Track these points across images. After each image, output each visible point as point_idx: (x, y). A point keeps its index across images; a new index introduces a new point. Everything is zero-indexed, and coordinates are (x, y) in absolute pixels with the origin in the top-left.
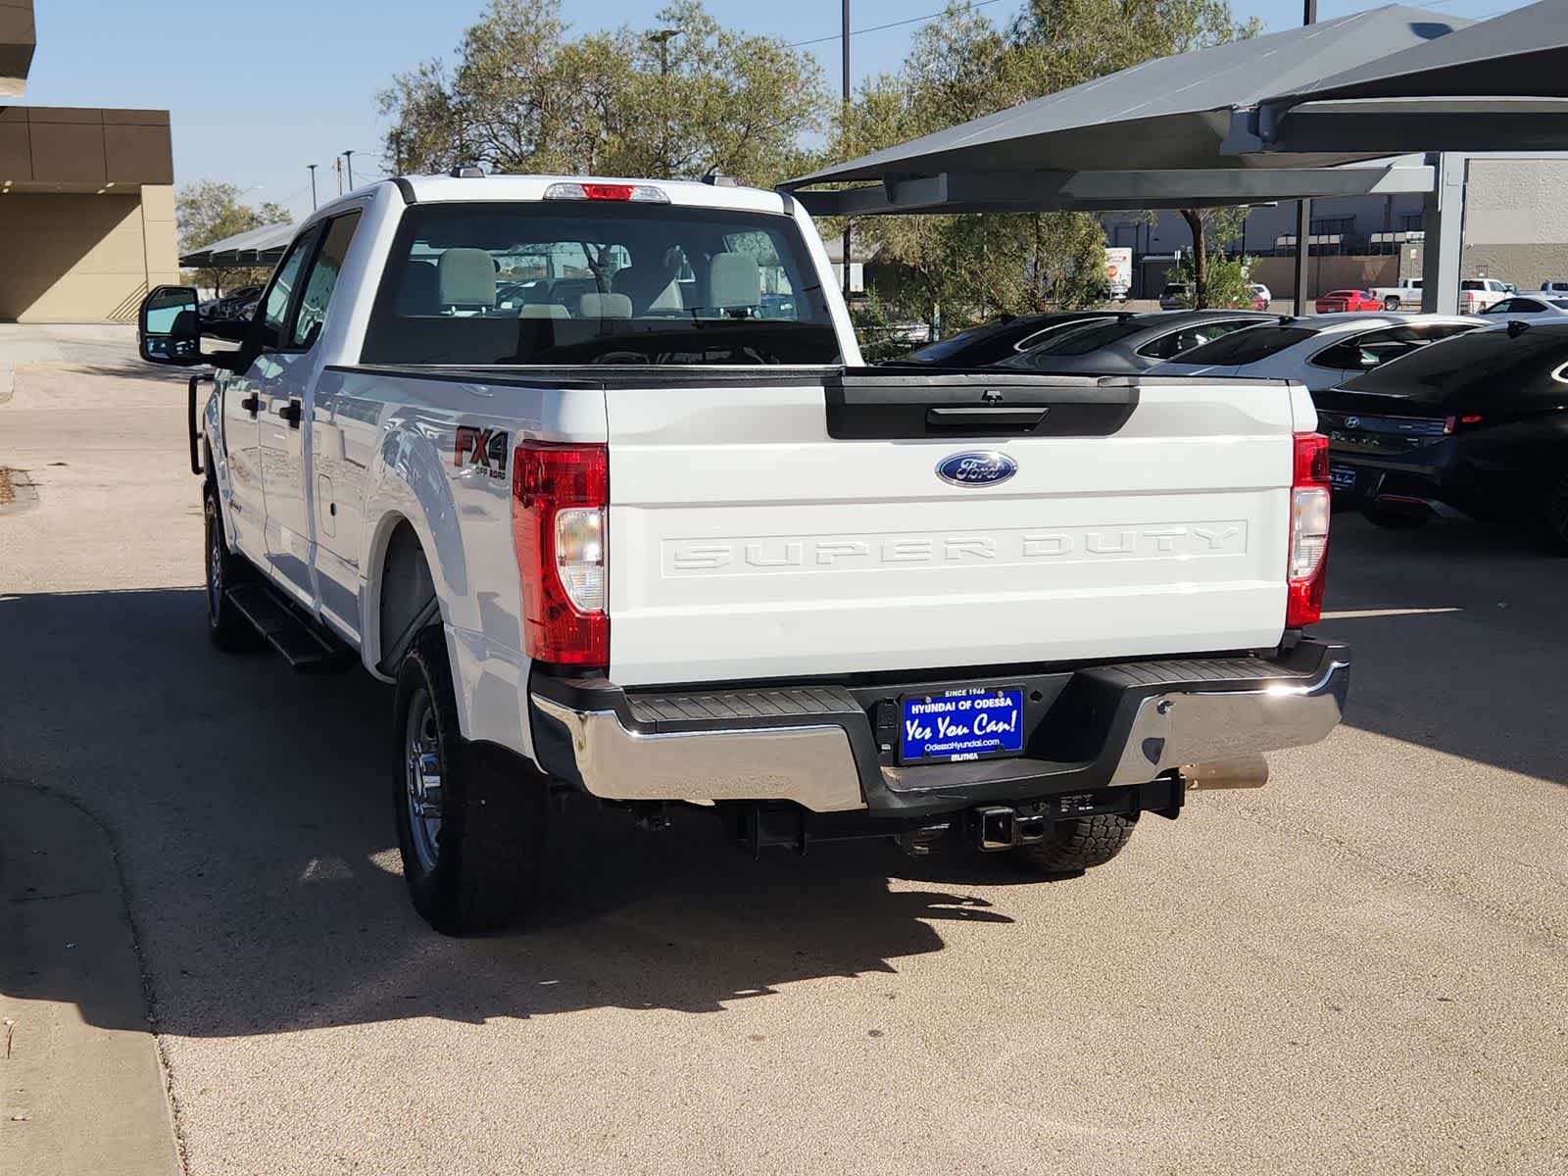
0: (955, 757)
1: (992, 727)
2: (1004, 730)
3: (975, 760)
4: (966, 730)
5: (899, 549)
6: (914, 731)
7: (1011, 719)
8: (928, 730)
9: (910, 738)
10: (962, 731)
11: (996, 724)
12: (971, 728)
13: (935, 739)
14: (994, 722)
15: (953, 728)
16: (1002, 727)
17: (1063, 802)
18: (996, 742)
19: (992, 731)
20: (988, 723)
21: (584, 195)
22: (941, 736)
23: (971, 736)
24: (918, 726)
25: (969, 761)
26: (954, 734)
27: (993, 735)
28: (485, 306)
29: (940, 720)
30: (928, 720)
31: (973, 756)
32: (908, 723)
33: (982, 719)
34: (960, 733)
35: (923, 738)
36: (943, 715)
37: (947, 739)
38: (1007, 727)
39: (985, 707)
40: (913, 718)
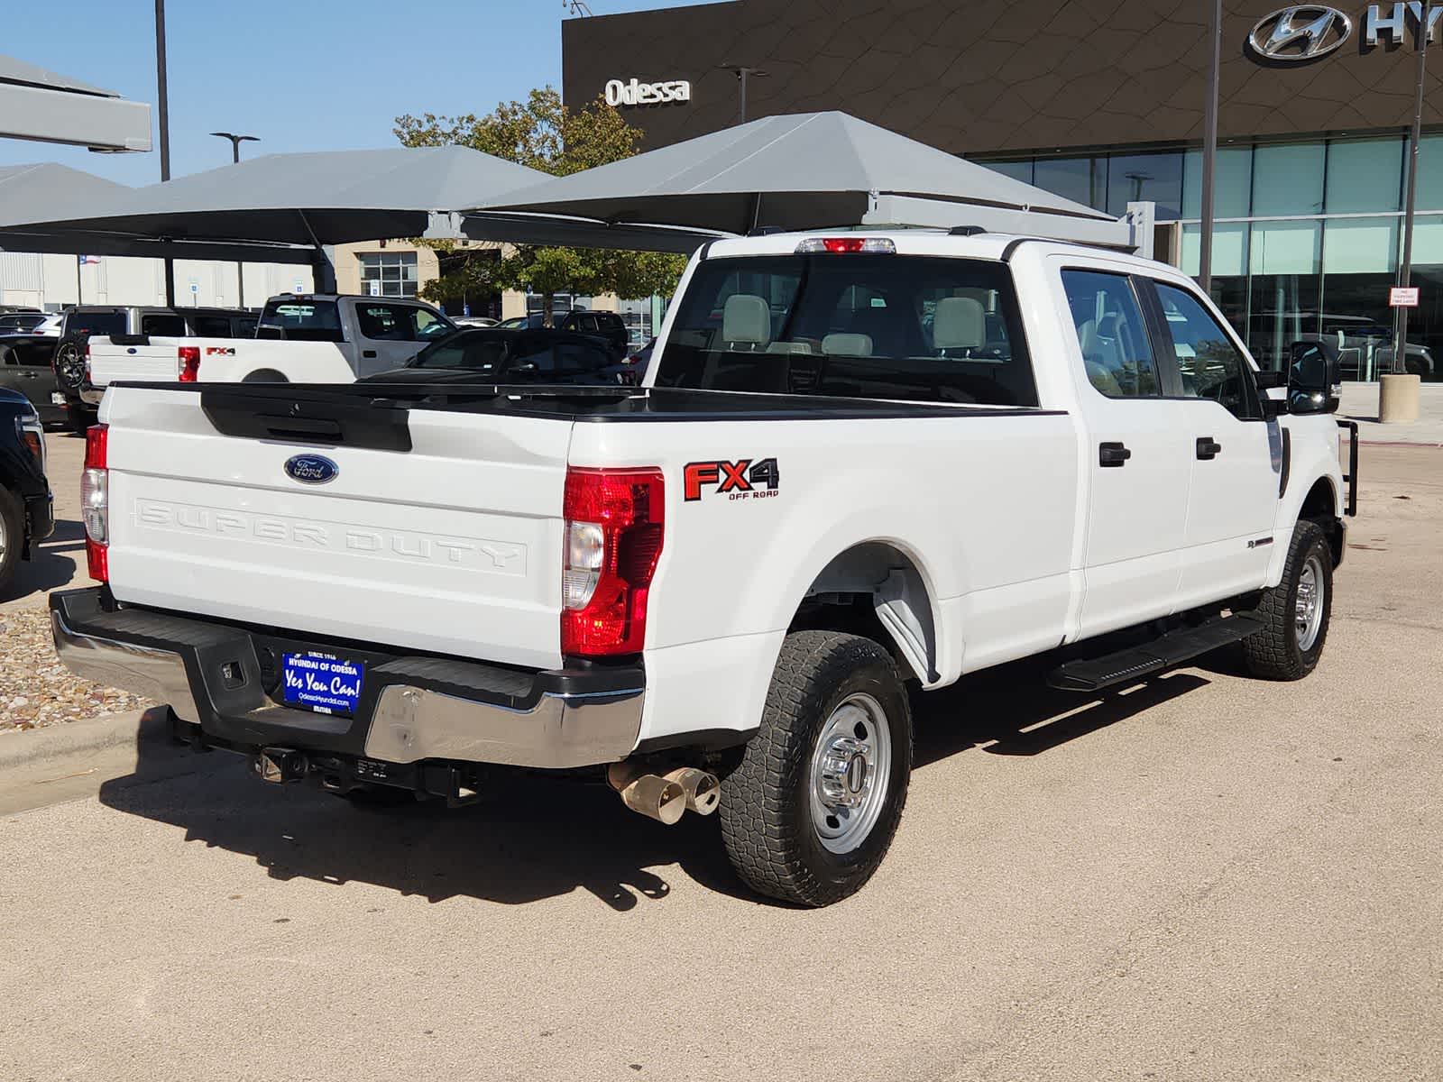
0: (316, 708)
1: (342, 690)
2: (351, 695)
3: (328, 714)
4: (326, 688)
5: (266, 527)
6: (291, 680)
7: (356, 686)
8: (300, 681)
9: (288, 685)
10: (323, 688)
11: (347, 688)
12: (329, 687)
13: (304, 690)
14: (345, 686)
15: (316, 683)
16: (350, 692)
17: (359, 764)
18: (346, 703)
19: (343, 694)
20: (341, 685)
21: (825, 249)
22: (309, 688)
23: (327, 694)
24: (294, 676)
25: (325, 714)
26: (317, 689)
27: (343, 697)
28: (755, 343)
29: (308, 675)
30: (300, 672)
31: (328, 711)
32: (287, 671)
33: (336, 681)
34: (322, 690)
35: (297, 687)
36: (311, 671)
37: (312, 692)
38: (353, 692)
39: (338, 671)
40: (291, 668)
